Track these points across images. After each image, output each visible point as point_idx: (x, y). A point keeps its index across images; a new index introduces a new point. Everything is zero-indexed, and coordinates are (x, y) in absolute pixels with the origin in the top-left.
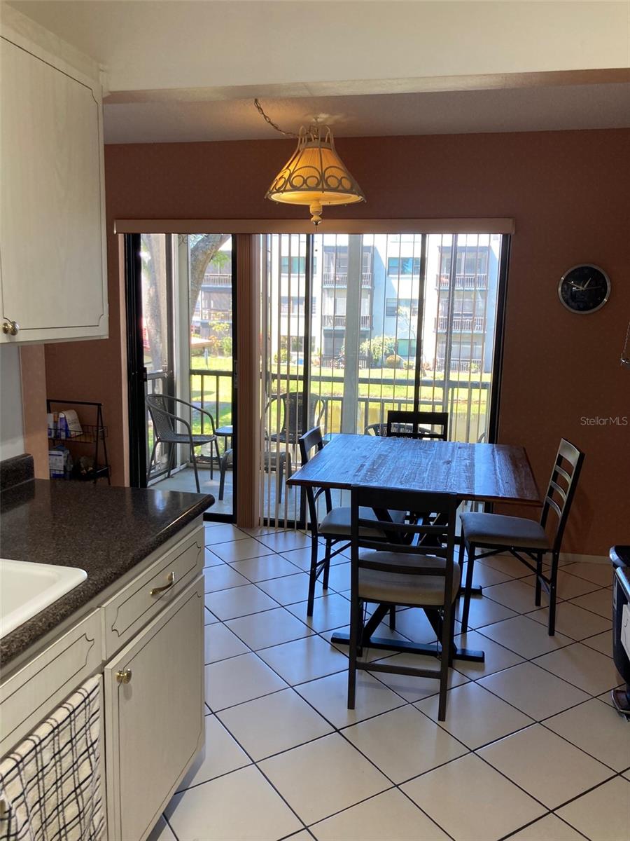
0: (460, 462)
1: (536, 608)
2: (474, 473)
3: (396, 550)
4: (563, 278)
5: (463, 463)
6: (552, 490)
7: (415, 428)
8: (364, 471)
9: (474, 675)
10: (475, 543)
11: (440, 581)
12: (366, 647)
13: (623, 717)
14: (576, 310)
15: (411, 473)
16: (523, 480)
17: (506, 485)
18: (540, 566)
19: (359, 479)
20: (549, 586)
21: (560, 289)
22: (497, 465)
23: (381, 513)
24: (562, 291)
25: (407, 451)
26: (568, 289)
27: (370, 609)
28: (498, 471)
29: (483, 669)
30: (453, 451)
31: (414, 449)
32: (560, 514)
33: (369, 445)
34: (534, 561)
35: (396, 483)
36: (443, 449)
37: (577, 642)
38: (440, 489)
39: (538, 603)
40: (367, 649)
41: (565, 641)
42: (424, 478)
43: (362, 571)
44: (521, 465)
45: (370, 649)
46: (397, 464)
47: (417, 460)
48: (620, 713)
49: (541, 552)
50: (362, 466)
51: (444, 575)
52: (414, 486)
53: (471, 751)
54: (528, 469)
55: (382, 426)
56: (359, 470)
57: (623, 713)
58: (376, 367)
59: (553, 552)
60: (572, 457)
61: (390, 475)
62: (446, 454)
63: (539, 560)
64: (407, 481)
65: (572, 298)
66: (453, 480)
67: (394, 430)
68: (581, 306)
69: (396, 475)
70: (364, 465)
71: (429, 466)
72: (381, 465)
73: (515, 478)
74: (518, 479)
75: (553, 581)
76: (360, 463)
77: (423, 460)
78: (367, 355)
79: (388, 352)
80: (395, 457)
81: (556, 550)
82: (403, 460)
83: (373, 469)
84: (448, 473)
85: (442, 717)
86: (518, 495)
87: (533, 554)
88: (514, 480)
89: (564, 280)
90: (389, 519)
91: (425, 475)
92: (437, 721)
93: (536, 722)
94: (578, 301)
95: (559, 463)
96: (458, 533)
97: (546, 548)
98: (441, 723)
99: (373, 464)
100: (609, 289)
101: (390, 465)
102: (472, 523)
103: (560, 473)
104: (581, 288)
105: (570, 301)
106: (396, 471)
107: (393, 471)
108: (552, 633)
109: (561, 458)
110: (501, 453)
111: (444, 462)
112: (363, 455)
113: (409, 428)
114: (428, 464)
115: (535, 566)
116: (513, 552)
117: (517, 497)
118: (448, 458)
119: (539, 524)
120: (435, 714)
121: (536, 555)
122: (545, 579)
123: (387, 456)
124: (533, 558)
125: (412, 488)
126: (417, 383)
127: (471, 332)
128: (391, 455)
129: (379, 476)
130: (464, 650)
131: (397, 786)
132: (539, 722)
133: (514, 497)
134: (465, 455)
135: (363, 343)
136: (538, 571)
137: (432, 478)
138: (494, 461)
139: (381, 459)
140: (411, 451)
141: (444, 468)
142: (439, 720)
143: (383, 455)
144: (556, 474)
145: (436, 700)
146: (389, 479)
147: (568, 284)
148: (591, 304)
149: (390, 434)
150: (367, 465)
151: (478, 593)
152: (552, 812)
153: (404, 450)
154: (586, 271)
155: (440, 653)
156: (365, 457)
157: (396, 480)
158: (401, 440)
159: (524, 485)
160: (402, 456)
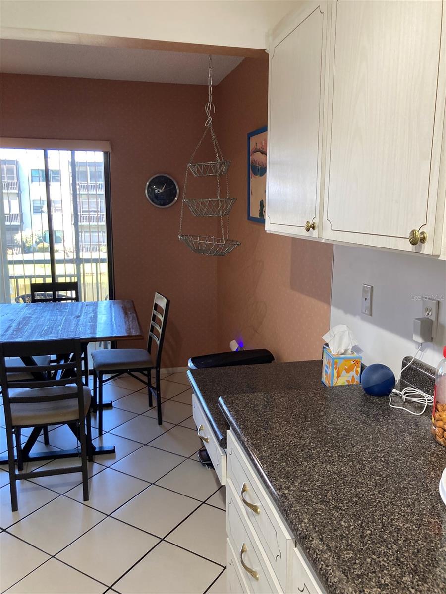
0: (86, 315)
1: (149, 408)
2: (97, 322)
3: (41, 386)
4: (148, 184)
5: (89, 316)
6: (152, 327)
7: (54, 294)
8: (10, 331)
9: (108, 463)
10: (103, 371)
11: (74, 402)
12: (25, 462)
13: (205, 466)
14: (158, 205)
15: (49, 328)
16: (131, 323)
17: (119, 328)
18: (149, 380)
19: (7, 337)
20: (156, 392)
21: (146, 191)
22: (114, 314)
23: (28, 360)
24: (148, 193)
25: (46, 312)
26: (152, 191)
27: (26, 433)
28: (114, 319)
29: (115, 458)
30: (82, 308)
31: (52, 310)
32: (158, 342)
33: (15, 311)
34: (145, 377)
35: (37, 336)
36: (75, 308)
37: (178, 425)
38: (71, 336)
39: (151, 405)
40: (26, 463)
41: (169, 426)
42: (59, 330)
43: (13, 406)
44: (130, 313)
45: (29, 463)
46: (38, 322)
47: (54, 318)
48: (204, 465)
49: (149, 370)
50: (10, 327)
51: (76, 397)
52: (51, 337)
53: (108, 516)
54: (135, 315)
55: (28, 295)
56: (7, 331)
57: (205, 464)
58: (29, 252)
59: (156, 368)
60: (162, 304)
61: (33, 331)
62: (76, 311)
63: (149, 375)
64: (46, 334)
65: (155, 198)
66: (81, 329)
67: (37, 297)
68: (162, 203)
69: (37, 330)
70: (12, 326)
71: (63, 321)
72: (25, 325)
73: (125, 322)
74: (127, 322)
75: (158, 388)
76: (8, 325)
77: (59, 318)
78: (21, 243)
79: (38, 240)
80: (37, 318)
81: (158, 367)
82: (43, 319)
83: (19, 328)
84: (77, 325)
85: (86, 498)
86: (128, 333)
87: (144, 372)
88: (124, 323)
89: (149, 185)
90: (33, 363)
91: (60, 328)
92: (83, 502)
93: (152, 484)
94: (160, 199)
95: (155, 309)
96: (91, 367)
97: (151, 366)
98: (86, 503)
99: (19, 325)
100: (178, 191)
101: (33, 323)
102: (99, 358)
103: (156, 315)
104: (161, 191)
105: (154, 199)
106: (37, 328)
107: (34, 328)
108: (160, 423)
109: (156, 305)
110: (116, 306)
111: (74, 318)
112: (11, 319)
113: (49, 295)
114: (62, 319)
115: (146, 381)
116: (129, 373)
117: (126, 335)
118: (77, 313)
119: (147, 351)
120: (81, 497)
121: (146, 372)
122: (153, 388)
123: (30, 317)
124: (145, 375)
125: (49, 339)
126: (52, 262)
127: (96, 224)
128: (34, 316)
129: (23, 333)
130: (101, 448)
131: (53, 557)
132: (154, 484)
133: (124, 335)
134: (91, 310)
135: (16, 235)
136: (149, 384)
137: (65, 329)
138: (111, 312)
139: (26, 320)
140: (50, 312)
141: (74, 322)
142: (84, 501)
143: (27, 317)
144: (154, 316)
145: (81, 488)
146: (31, 334)
147: (151, 188)
148: (168, 202)
149: (34, 301)
150: (14, 325)
151: (109, 406)
152: (163, 539)
153: (45, 312)
154: (163, 179)
155: (80, 454)
156: (12, 320)
157: (36, 334)
158: (42, 305)
159: (131, 326)
160: (42, 316)
